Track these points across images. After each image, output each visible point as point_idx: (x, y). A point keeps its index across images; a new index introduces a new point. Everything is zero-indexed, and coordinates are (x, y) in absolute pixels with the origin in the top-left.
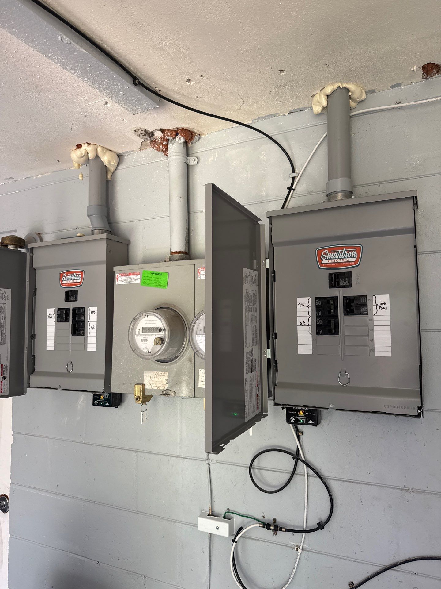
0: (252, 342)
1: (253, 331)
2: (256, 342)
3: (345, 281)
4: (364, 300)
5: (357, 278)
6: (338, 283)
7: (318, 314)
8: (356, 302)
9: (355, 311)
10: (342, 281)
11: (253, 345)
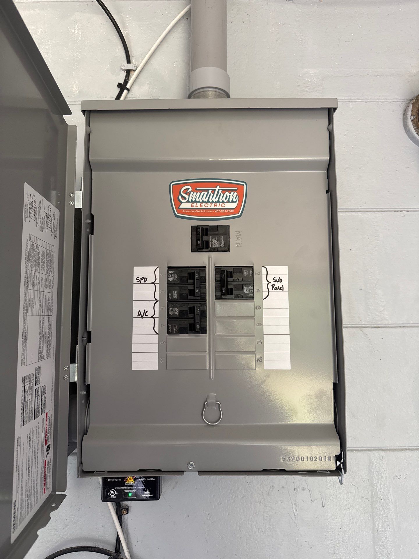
0: (39, 353)
1: (41, 328)
2: (49, 351)
3: (219, 240)
4: (249, 274)
5: (238, 238)
6: (207, 243)
7: (172, 296)
8: (235, 277)
9: (235, 293)
10: (213, 240)
11: (41, 358)
